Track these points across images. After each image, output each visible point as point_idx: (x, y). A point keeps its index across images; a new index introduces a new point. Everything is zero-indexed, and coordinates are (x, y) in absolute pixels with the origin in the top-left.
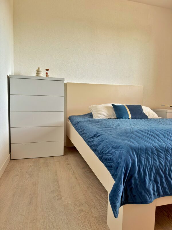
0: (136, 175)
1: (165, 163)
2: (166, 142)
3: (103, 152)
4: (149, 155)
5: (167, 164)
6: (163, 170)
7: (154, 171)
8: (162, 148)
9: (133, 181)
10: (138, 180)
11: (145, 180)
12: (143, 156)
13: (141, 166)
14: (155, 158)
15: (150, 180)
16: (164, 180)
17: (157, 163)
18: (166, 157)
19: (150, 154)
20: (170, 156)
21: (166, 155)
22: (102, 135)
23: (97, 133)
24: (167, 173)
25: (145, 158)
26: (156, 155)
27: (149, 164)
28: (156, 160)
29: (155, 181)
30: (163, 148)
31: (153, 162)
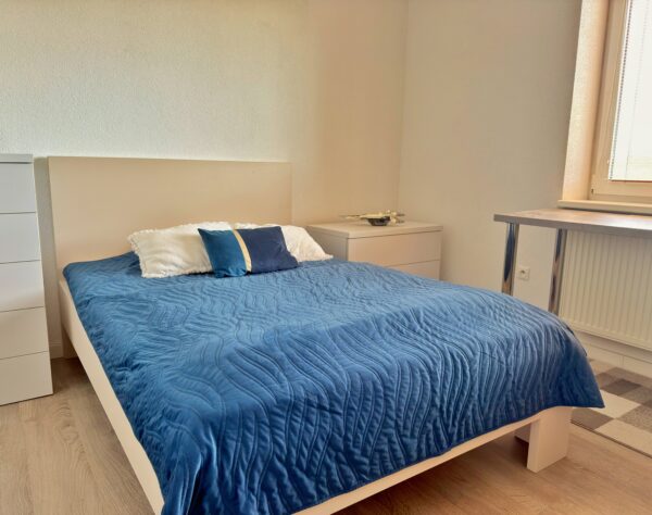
0: (215, 489)
1: (289, 440)
2: (294, 383)
3: (142, 421)
4: (249, 429)
5: (292, 441)
6: (284, 457)
7: (260, 465)
8: (282, 403)
9: (206, 506)
10: (220, 500)
11: (236, 496)
12: (232, 435)
13: (225, 465)
14: (263, 433)
15: (251, 489)
16: (286, 481)
17: (269, 445)
18: (291, 424)
19: (252, 425)
20: (299, 420)
21: (291, 418)
22: (143, 365)
23: (134, 354)
24: (294, 461)
25: (237, 441)
26: (266, 424)
27: (247, 453)
28: (264, 439)
29: (265, 488)
30: (285, 402)
31: (259, 446)
